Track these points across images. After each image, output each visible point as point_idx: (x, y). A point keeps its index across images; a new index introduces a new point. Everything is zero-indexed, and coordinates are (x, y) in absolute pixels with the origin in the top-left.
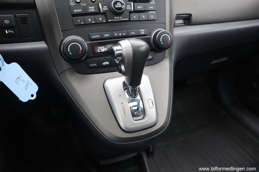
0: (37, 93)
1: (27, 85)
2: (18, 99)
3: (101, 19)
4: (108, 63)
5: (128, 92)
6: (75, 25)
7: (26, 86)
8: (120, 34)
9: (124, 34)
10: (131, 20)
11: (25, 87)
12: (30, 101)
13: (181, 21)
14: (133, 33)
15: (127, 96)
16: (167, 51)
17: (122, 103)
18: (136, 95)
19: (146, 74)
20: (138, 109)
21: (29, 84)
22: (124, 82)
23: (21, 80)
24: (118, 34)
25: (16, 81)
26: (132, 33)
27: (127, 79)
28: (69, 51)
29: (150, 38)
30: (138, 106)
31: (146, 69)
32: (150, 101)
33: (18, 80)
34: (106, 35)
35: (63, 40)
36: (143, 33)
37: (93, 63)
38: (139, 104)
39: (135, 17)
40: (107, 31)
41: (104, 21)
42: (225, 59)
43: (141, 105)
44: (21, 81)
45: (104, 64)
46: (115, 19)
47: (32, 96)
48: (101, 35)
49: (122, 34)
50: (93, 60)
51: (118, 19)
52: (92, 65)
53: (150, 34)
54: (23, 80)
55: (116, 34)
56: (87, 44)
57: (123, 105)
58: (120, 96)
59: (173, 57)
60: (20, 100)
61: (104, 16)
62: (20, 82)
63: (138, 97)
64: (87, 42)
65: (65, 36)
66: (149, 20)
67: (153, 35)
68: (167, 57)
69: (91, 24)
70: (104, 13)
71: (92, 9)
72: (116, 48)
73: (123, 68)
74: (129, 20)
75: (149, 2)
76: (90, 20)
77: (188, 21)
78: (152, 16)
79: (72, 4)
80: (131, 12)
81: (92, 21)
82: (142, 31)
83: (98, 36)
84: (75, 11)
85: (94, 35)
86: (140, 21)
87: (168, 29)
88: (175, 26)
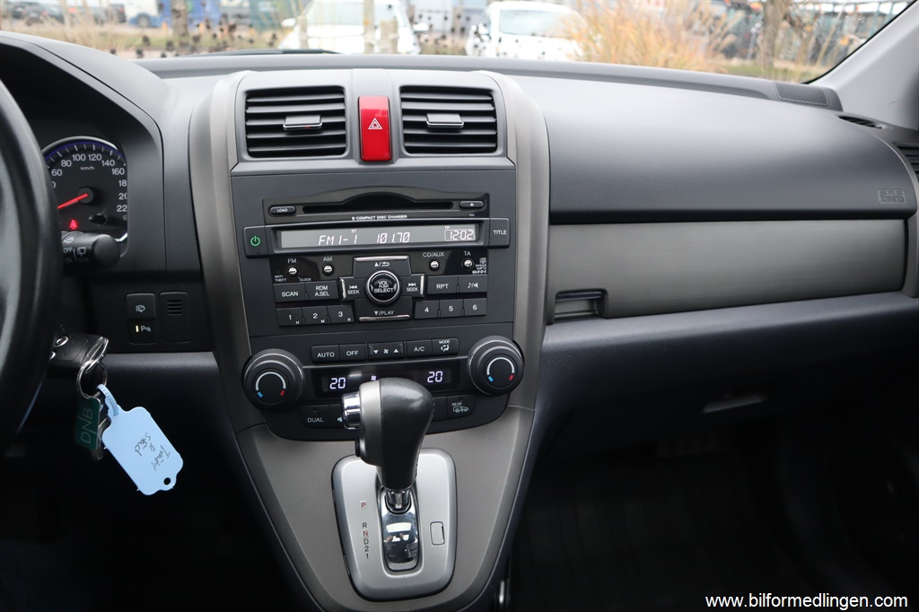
0: (179, 476)
1: (160, 456)
2: (135, 487)
3: (341, 314)
6: (281, 327)
7: (156, 459)
8: (386, 351)
9: (396, 351)
10: (416, 317)
11: (155, 462)
12: (160, 492)
13: (580, 306)
14: (420, 348)
17: (364, 525)
20: (410, 541)
21: (164, 454)
23: (149, 445)
24: (381, 351)
25: (137, 448)
26: (416, 349)
28: (257, 389)
29: (466, 360)
30: (413, 533)
32: (437, 529)
33: (142, 446)
34: (352, 353)
35: (250, 359)
36: (447, 349)
37: (314, 417)
39: (427, 310)
40: (354, 344)
41: (349, 320)
42: (756, 400)
44: (148, 448)
46: (374, 316)
47: (167, 481)
48: (339, 352)
49: (391, 351)
50: (315, 409)
51: (383, 315)
52: (312, 420)
53: (466, 352)
54: (151, 446)
55: (376, 352)
56: (304, 370)
57: (365, 529)
58: (363, 504)
60: (140, 491)
61: (349, 308)
62: (146, 451)
64: (304, 365)
65: (258, 349)
66: (464, 316)
67: (475, 351)
68: (514, 410)
69: (317, 325)
70: (351, 301)
71: (322, 291)
72: (349, 402)
73: (363, 446)
74: (412, 318)
75: (468, 271)
76: (315, 316)
77: (599, 305)
78: (475, 307)
79: (280, 279)
80: (416, 298)
81: (320, 317)
82: (445, 344)
83: (332, 354)
84: (284, 294)
85: (323, 351)
86: (440, 319)
87: (521, 336)
88: (550, 320)
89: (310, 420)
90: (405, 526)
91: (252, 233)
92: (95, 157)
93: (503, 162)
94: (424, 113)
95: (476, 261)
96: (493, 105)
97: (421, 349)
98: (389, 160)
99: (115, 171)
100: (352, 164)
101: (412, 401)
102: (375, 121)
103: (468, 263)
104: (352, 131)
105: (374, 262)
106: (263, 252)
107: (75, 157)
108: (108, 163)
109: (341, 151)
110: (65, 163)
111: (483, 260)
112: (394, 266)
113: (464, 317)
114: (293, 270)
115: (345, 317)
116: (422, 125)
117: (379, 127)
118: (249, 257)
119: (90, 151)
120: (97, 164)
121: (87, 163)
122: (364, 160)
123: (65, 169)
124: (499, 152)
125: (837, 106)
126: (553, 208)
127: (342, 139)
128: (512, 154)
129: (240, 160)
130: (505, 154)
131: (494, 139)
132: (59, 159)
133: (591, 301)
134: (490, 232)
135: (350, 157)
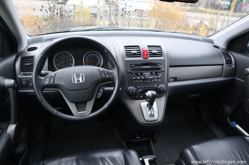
3: (141, 81)
4: (142, 97)
5: (149, 108)
6: (132, 83)
13: (172, 79)
15: (148, 109)
16: (164, 93)
17: (146, 111)
18: (151, 109)
19: (155, 102)
20: (151, 114)
22: (147, 104)
24: (147, 87)
27: (149, 103)
28: (130, 92)
29: (158, 88)
30: (151, 113)
31: (156, 99)
32: (156, 112)
35: (128, 88)
38: (152, 112)
39: (153, 81)
40: (143, 86)
42: (198, 95)
43: (153, 113)
45: (141, 97)
46: (146, 81)
48: (141, 87)
49: (148, 87)
50: (137, 95)
53: (158, 87)
58: (146, 109)
59: (167, 95)
61: (142, 80)
63: (152, 110)
64: (136, 89)
65: (129, 86)
67: (160, 87)
68: (164, 95)
69: (138, 83)
70: (143, 79)
71: (139, 78)
72: (146, 94)
73: (148, 100)
74: (151, 82)
75: (159, 75)
76: (137, 82)
77: (176, 79)
78: (159, 80)
79: (132, 76)
80: (152, 79)
81: (138, 82)
82: (155, 86)
83: (140, 87)
84: (133, 78)
85: (138, 87)
86: (155, 82)
87: (165, 84)
88: (169, 82)
89: (136, 97)
90: (151, 112)
91: (128, 69)
92: (94, 54)
93: (163, 58)
94: (151, 50)
95: (160, 73)
96: (161, 49)
97: (152, 86)
98: (147, 58)
99: (97, 57)
100: (142, 59)
101: (154, 94)
102: (146, 52)
103: (159, 74)
104: (142, 53)
105: (146, 74)
106: (130, 72)
107: (91, 54)
108: (96, 55)
109: (140, 57)
110: (89, 55)
111: (161, 73)
112: (149, 74)
113: (158, 82)
114: (134, 75)
115: (142, 82)
116: (151, 52)
117: (146, 53)
118: (128, 73)
119: (94, 53)
120: (94, 55)
121: (93, 55)
122: (144, 58)
123: (89, 56)
124: (162, 57)
125: (213, 43)
126: (170, 65)
127: (140, 54)
128: (164, 57)
129: (126, 58)
130: (163, 57)
131: (161, 54)
132: (88, 55)
133: (174, 79)
134: (162, 69)
135: (142, 58)
